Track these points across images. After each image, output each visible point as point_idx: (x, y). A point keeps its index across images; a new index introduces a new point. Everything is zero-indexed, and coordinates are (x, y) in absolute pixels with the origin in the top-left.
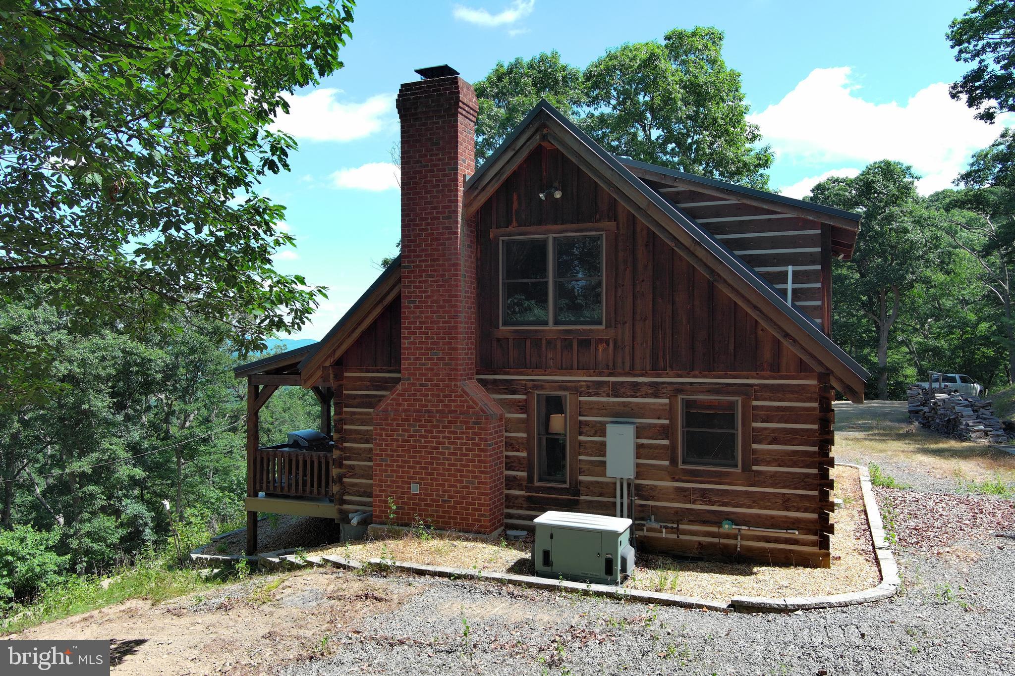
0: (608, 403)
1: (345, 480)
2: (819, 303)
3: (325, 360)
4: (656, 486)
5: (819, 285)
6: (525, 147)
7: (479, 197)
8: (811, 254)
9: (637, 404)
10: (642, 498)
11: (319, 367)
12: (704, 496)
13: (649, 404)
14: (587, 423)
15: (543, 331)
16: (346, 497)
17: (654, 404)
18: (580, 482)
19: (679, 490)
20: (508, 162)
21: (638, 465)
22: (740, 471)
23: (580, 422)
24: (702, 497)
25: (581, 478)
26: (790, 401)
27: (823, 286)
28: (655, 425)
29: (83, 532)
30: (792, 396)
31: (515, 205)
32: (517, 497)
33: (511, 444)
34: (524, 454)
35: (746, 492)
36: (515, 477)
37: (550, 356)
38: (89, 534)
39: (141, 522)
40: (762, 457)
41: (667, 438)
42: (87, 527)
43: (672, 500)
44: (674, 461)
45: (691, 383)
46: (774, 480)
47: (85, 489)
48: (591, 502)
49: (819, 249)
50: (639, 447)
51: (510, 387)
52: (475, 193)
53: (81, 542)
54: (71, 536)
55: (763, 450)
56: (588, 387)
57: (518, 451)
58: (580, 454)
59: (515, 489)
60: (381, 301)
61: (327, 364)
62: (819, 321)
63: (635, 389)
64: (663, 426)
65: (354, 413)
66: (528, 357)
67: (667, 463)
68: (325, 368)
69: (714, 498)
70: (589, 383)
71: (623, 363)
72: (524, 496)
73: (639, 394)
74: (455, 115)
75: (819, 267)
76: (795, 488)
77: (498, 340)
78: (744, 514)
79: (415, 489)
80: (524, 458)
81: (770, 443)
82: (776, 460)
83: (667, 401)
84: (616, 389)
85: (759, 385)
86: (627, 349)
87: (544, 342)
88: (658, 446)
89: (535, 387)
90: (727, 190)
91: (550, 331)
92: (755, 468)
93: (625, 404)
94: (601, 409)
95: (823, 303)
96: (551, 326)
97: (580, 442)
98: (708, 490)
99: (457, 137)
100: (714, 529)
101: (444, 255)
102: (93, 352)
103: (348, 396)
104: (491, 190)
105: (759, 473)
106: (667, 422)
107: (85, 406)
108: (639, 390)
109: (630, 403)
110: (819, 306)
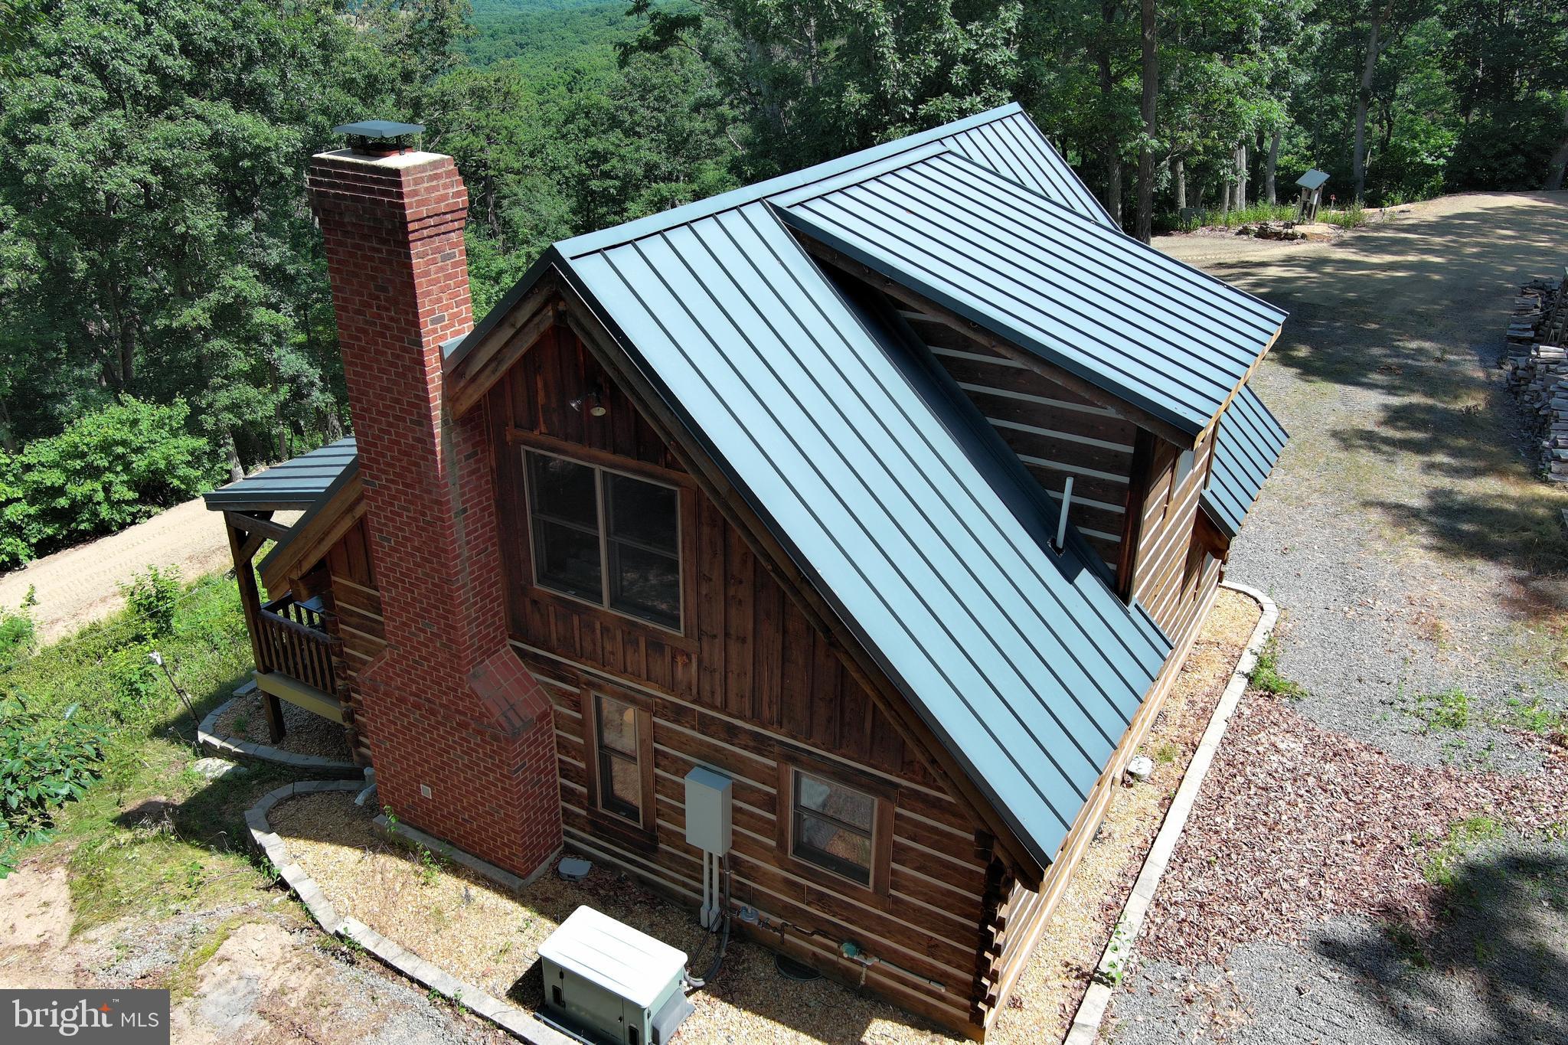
0: (693, 739)
1: (356, 716)
2: (1117, 538)
3: (291, 571)
4: (757, 866)
5: (1121, 510)
6: (531, 325)
7: (470, 391)
8: (1117, 454)
9: (734, 754)
10: (739, 874)
11: (284, 577)
12: (821, 900)
13: (750, 759)
14: (665, 755)
15: (596, 610)
16: (362, 739)
17: (757, 762)
18: (659, 826)
19: (787, 881)
20: (507, 344)
21: (734, 832)
22: (871, 890)
23: (656, 750)
24: (819, 901)
25: (660, 822)
26: (950, 824)
27: (1128, 511)
28: (759, 791)
29: (218, 405)
30: (953, 820)
31: (541, 398)
32: (578, 816)
33: (565, 747)
34: (582, 765)
35: (880, 917)
36: (573, 790)
37: (608, 647)
38: (227, 408)
39: (305, 380)
40: (904, 883)
41: (773, 812)
42: (223, 398)
43: (781, 891)
44: (782, 845)
45: (810, 753)
46: (918, 917)
47: (209, 345)
48: (673, 854)
49: (1130, 450)
50: (736, 810)
51: (555, 670)
52: (462, 384)
53: (218, 420)
54: (203, 411)
55: (906, 874)
56: (665, 707)
57: (574, 758)
58: (657, 792)
59: (573, 804)
60: (351, 509)
61: (295, 576)
62: (1112, 566)
63: (731, 733)
64: (768, 794)
65: (354, 636)
66: (577, 639)
67: (773, 843)
68: (292, 582)
69: (836, 909)
70: (667, 704)
71: (713, 693)
72: (584, 817)
73: (736, 741)
74: (406, 244)
75: (1126, 480)
76: (947, 937)
77: (535, 602)
78: (876, 942)
79: (426, 792)
80: (583, 770)
81: (917, 869)
82: (926, 894)
83: (773, 764)
84: (705, 725)
85: (907, 788)
86: (717, 676)
87: (598, 626)
88: (761, 818)
89: (591, 685)
90: (974, 324)
91: (605, 613)
92: (893, 892)
93: (717, 749)
94: (683, 743)
95: (1124, 539)
96: (605, 607)
97: (657, 776)
98: (829, 896)
99: (412, 286)
100: (835, 945)
101: (420, 482)
102: (171, 146)
103: (343, 609)
104: (487, 382)
105: (897, 901)
106: (773, 791)
107: (181, 229)
108: (736, 735)
109: (724, 749)
110: (1116, 543)
